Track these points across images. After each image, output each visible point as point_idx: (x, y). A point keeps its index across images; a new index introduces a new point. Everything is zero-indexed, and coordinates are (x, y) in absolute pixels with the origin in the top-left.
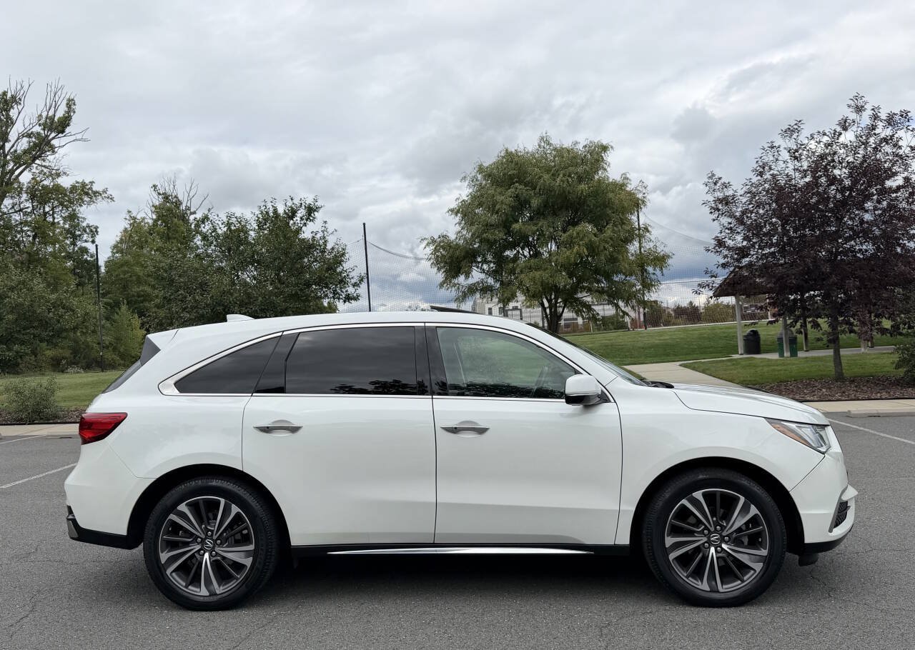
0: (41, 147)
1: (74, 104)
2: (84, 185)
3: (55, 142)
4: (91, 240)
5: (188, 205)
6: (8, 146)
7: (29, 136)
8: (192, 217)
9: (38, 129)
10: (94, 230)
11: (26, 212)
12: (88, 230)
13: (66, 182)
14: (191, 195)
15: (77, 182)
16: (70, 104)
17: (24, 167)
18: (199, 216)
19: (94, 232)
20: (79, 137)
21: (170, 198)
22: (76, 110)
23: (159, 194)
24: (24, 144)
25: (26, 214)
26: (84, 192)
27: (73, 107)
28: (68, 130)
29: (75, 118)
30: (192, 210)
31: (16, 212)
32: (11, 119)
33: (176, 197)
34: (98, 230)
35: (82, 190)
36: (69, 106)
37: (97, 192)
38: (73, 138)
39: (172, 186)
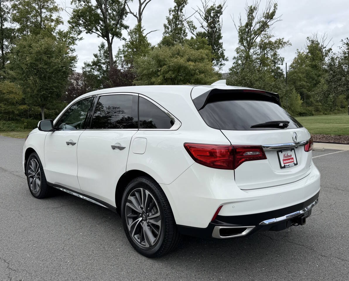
0: (264, 26)
1: (277, 6)
2: (280, 40)
3: (269, 24)
4: (281, 63)
5: (323, 44)
6: (252, 28)
7: (259, 23)
8: (324, 50)
9: (263, 19)
10: (283, 59)
11: (258, 54)
12: (280, 60)
13: (273, 40)
14: (324, 40)
15: (277, 39)
16: (275, 6)
17: (257, 36)
18: (327, 49)
19: (282, 60)
20: (278, 19)
21: (314, 42)
22: (277, 8)
23: (310, 41)
24: (258, 26)
25: (258, 55)
26: (280, 43)
27: (276, 7)
28: (274, 17)
29: (277, 11)
30: (324, 46)
31: (254, 54)
32: (253, 17)
33: (317, 41)
34: (284, 59)
35: (279, 42)
36: (275, 7)
37: (285, 42)
38: (276, 20)
39: (315, 37)
